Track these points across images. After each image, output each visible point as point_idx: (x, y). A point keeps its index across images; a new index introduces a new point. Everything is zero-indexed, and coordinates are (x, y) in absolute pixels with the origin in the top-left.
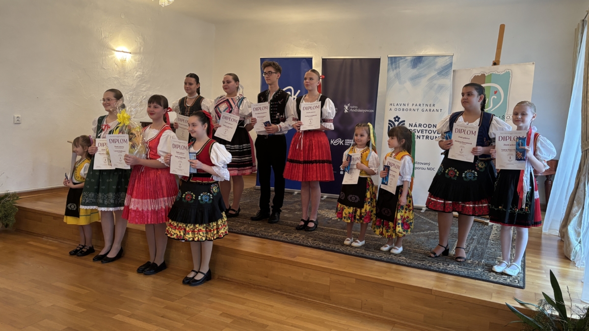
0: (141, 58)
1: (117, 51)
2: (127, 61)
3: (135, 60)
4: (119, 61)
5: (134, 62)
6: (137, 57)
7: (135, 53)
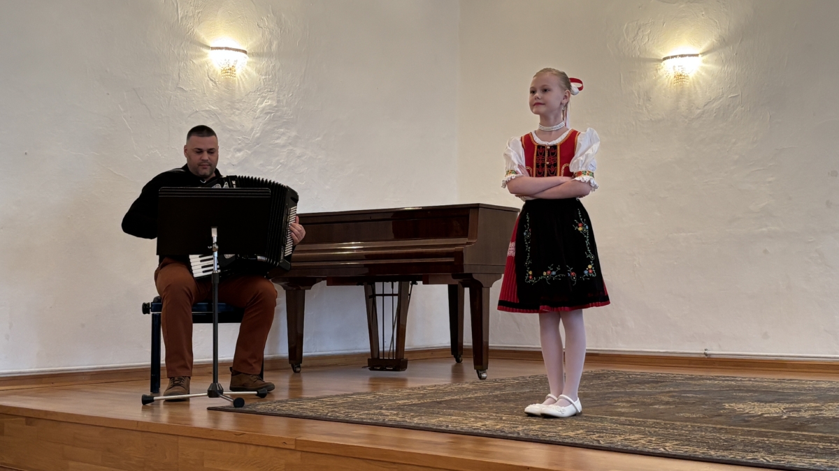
0: (274, 66)
1: (213, 48)
2: (238, 73)
3: (258, 71)
4: (219, 72)
5: (254, 73)
6: (263, 63)
7: (256, 54)
